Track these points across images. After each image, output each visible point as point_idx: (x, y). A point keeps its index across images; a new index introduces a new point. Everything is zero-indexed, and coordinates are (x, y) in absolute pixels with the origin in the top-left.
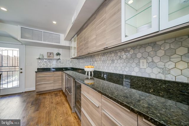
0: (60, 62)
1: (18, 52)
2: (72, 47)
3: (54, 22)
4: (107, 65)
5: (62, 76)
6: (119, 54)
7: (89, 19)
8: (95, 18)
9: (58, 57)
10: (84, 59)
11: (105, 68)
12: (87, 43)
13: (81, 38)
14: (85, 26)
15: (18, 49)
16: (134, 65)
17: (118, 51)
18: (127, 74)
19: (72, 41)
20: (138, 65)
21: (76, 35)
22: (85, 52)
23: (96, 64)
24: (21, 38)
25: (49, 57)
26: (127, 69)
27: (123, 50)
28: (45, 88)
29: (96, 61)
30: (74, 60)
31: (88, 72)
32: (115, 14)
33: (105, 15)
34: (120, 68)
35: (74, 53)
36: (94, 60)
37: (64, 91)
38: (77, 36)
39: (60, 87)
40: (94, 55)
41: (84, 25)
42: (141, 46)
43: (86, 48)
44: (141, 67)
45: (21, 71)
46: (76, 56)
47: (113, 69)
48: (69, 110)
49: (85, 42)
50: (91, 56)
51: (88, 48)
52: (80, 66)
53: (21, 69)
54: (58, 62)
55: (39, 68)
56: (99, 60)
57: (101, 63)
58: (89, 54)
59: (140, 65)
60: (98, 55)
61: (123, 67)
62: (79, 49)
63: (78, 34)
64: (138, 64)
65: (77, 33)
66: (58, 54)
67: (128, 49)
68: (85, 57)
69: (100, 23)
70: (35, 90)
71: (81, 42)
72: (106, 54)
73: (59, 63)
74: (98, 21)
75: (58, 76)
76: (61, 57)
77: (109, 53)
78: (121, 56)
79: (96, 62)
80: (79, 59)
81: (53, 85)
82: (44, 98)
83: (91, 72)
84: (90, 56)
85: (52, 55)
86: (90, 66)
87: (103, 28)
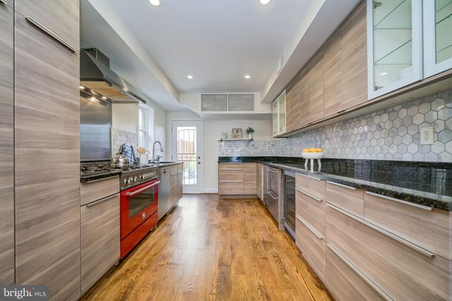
0: (253, 146)
1: (195, 132)
2: (276, 115)
3: (247, 77)
4: (350, 144)
5: (258, 171)
6: (377, 120)
7: (310, 60)
8: (322, 57)
9: (250, 137)
10: (301, 137)
11: (348, 150)
12: (307, 105)
13: (294, 96)
14: (303, 72)
15: (195, 128)
16: (408, 139)
17: (375, 114)
18: (394, 160)
19: (276, 103)
20: (416, 138)
21: (285, 91)
22: (303, 122)
23: (327, 145)
24: (202, 110)
25: (236, 136)
26: (393, 150)
27: (385, 110)
28: (231, 189)
29: (327, 138)
30: (279, 141)
31: (309, 160)
32: (356, 51)
33: (340, 52)
34: (378, 149)
35: (280, 127)
36: (323, 138)
37: (262, 200)
38: (287, 92)
39: (254, 192)
40: (324, 127)
41: (300, 71)
42: (423, 100)
43: (306, 115)
44: (423, 142)
45: (199, 160)
46: (284, 131)
47: (364, 151)
48: (274, 226)
49: (303, 103)
50: (317, 130)
51: (309, 113)
52: (293, 153)
53: (199, 158)
54: (250, 145)
55: (221, 156)
56: (333, 135)
57: (339, 141)
58: (311, 125)
59: (420, 140)
60: (332, 125)
61: (385, 146)
62: (291, 117)
63: (288, 88)
64: (416, 136)
65: (286, 87)
66: (250, 131)
67: (396, 108)
68: (304, 133)
69: (332, 66)
70: (217, 192)
71: (295, 104)
72: (350, 121)
73: (251, 148)
74: (327, 64)
75: (251, 172)
76: (255, 136)
77: (355, 120)
78: (382, 125)
79: (327, 142)
80: (291, 137)
81: (243, 186)
82: (231, 205)
83: (316, 161)
84: (316, 128)
85: (239, 133)
86: (313, 149)
87: (335, 76)
